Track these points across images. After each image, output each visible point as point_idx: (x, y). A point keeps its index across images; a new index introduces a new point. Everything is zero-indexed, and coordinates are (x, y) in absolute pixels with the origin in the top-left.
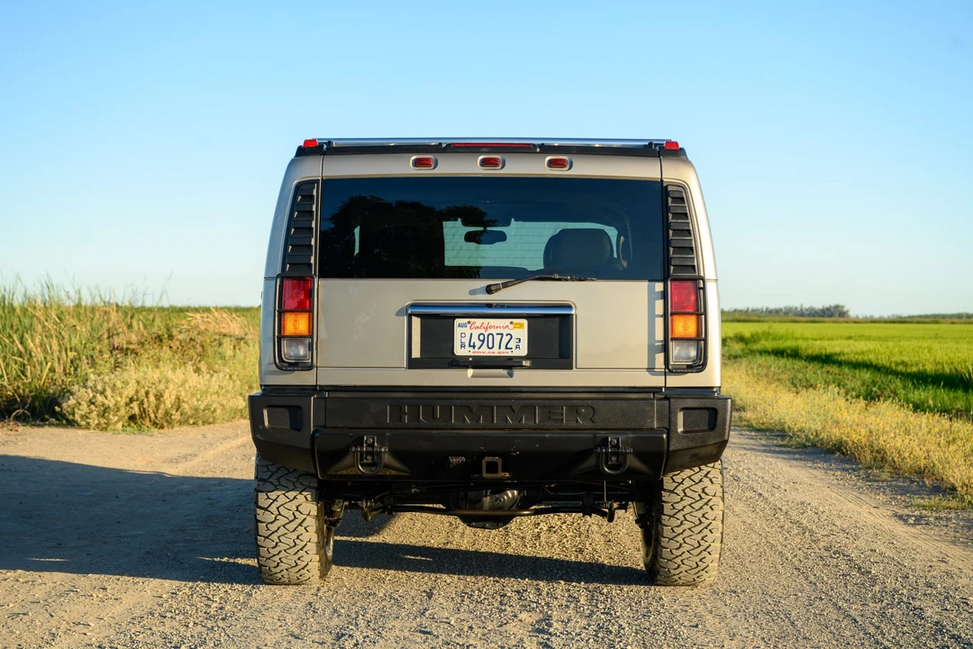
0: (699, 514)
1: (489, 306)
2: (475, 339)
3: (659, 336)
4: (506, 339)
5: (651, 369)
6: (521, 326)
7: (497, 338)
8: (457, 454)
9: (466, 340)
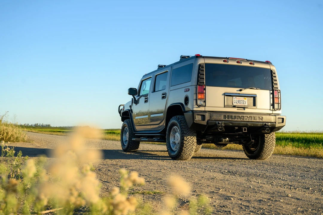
0: (272, 142)
1: (239, 94)
2: (237, 101)
3: (272, 102)
4: (243, 102)
5: (270, 110)
6: (246, 99)
7: (241, 101)
8: (236, 126)
9: (235, 101)
